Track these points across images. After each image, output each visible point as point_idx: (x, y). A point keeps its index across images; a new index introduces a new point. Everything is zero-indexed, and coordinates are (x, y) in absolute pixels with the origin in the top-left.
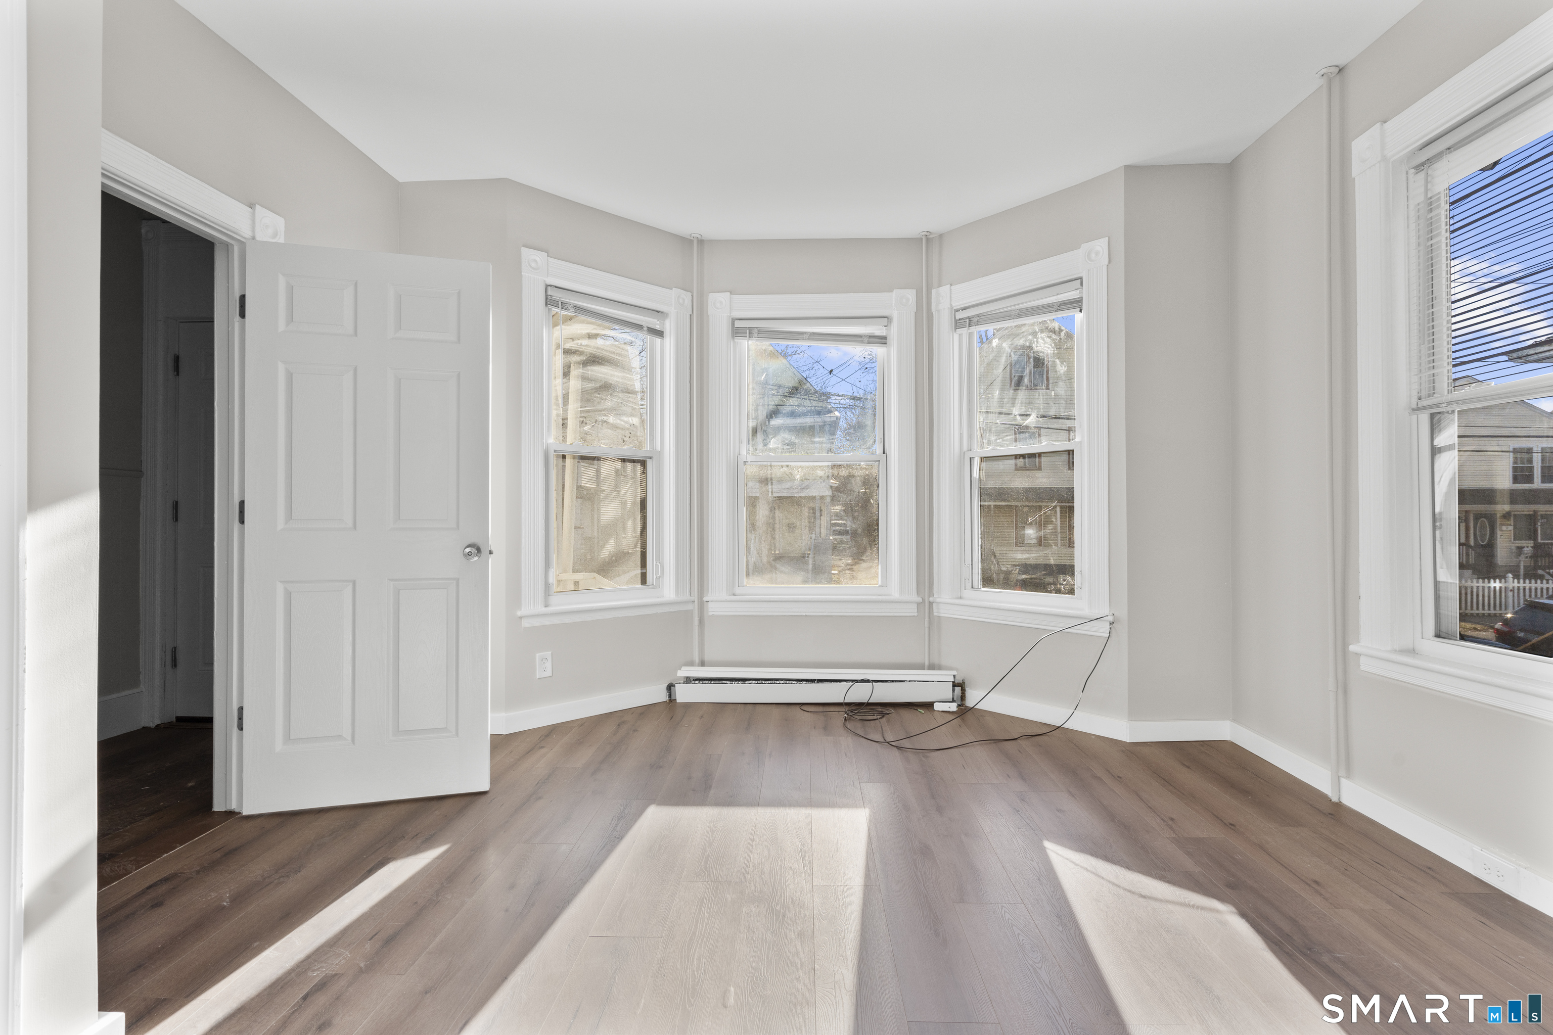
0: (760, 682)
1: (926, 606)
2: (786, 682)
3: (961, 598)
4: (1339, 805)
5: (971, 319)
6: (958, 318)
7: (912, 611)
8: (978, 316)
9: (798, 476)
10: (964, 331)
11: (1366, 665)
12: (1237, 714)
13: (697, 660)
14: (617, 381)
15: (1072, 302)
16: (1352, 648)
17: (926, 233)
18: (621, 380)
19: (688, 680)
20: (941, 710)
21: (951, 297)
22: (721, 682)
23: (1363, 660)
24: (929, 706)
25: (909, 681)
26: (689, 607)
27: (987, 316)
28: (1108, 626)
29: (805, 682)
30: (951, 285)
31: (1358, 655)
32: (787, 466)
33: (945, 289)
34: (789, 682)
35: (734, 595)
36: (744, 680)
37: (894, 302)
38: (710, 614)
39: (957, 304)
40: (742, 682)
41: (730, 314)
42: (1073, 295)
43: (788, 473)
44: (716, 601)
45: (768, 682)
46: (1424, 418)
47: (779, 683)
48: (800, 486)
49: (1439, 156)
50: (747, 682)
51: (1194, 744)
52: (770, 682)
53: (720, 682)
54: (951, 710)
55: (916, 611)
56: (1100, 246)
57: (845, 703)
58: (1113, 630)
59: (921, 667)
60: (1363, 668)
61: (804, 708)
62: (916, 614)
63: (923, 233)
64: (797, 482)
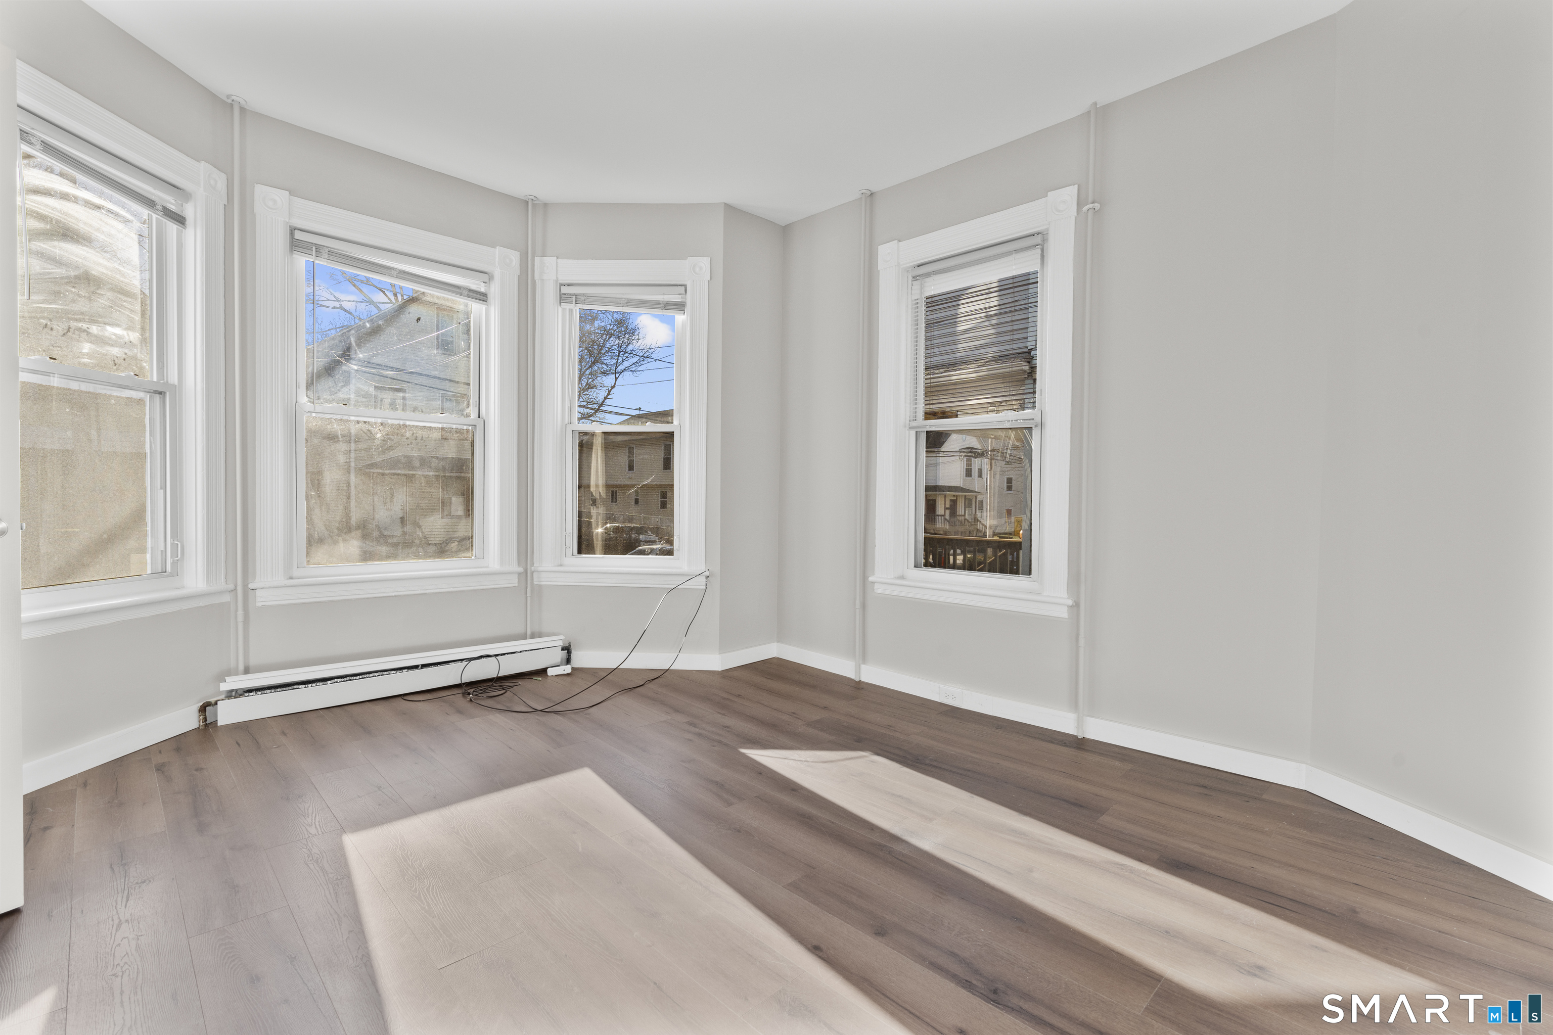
0: (348, 678)
1: (525, 575)
2: (381, 673)
3: (561, 565)
4: (860, 682)
5: (578, 297)
6: (563, 292)
7: (513, 581)
8: (584, 295)
9: (379, 435)
10: (567, 306)
11: (878, 589)
12: (781, 636)
13: (241, 667)
14: (103, 273)
15: (676, 304)
16: (871, 579)
17: (533, 198)
18: (110, 273)
19: (233, 694)
20: (554, 674)
21: (557, 270)
22: (291, 688)
23: (876, 586)
24: (543, 672)
25: (521, 652)
26: (227, 598)
27: (596, 298)
28: (704, 579)
29: (406, 670)
30: (557, 258)
31: (873, 583)
32: (365, 422)
33: (550, 261)
34: (386, 673)
35: (291, 578)
36: (324, 680)
37: (497, 260)
38: (259, 604)
39: (564, 279)
40: (322, 683)
41: (289, 219)
42: (677, 299)
43: (366, 431)
44: (270, 588)
45: (358, 677)
46: (913, 433)
47: (374, 676)
48: (382, 447)
49: (928, 275)
50: (329, 682)
51: (759, 663)
52: (361, 677)
53: (289, 688)
54: (565, 672)
55: (517, 581)
56: (704, 263)
57: (464, 684)
58: (708, 583)
59: (524, 637)
60: (876, 591)
61: (405, 698)
62: (517, 585)
63: (531, 197)
64: (377, 442)
